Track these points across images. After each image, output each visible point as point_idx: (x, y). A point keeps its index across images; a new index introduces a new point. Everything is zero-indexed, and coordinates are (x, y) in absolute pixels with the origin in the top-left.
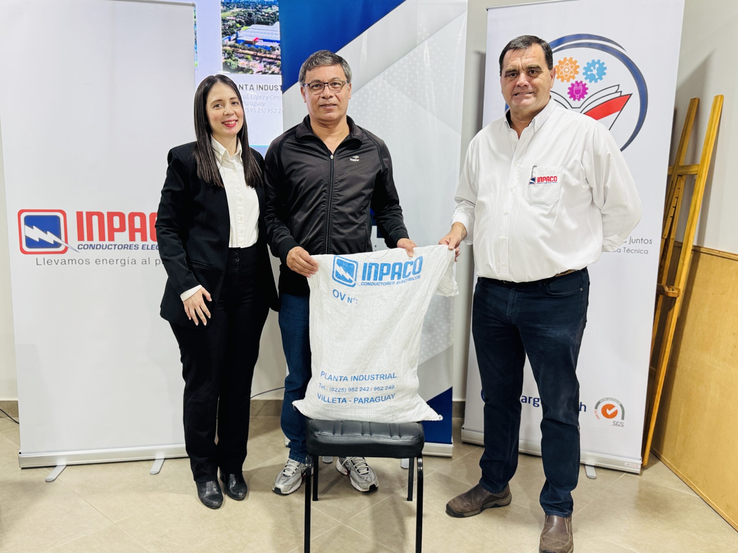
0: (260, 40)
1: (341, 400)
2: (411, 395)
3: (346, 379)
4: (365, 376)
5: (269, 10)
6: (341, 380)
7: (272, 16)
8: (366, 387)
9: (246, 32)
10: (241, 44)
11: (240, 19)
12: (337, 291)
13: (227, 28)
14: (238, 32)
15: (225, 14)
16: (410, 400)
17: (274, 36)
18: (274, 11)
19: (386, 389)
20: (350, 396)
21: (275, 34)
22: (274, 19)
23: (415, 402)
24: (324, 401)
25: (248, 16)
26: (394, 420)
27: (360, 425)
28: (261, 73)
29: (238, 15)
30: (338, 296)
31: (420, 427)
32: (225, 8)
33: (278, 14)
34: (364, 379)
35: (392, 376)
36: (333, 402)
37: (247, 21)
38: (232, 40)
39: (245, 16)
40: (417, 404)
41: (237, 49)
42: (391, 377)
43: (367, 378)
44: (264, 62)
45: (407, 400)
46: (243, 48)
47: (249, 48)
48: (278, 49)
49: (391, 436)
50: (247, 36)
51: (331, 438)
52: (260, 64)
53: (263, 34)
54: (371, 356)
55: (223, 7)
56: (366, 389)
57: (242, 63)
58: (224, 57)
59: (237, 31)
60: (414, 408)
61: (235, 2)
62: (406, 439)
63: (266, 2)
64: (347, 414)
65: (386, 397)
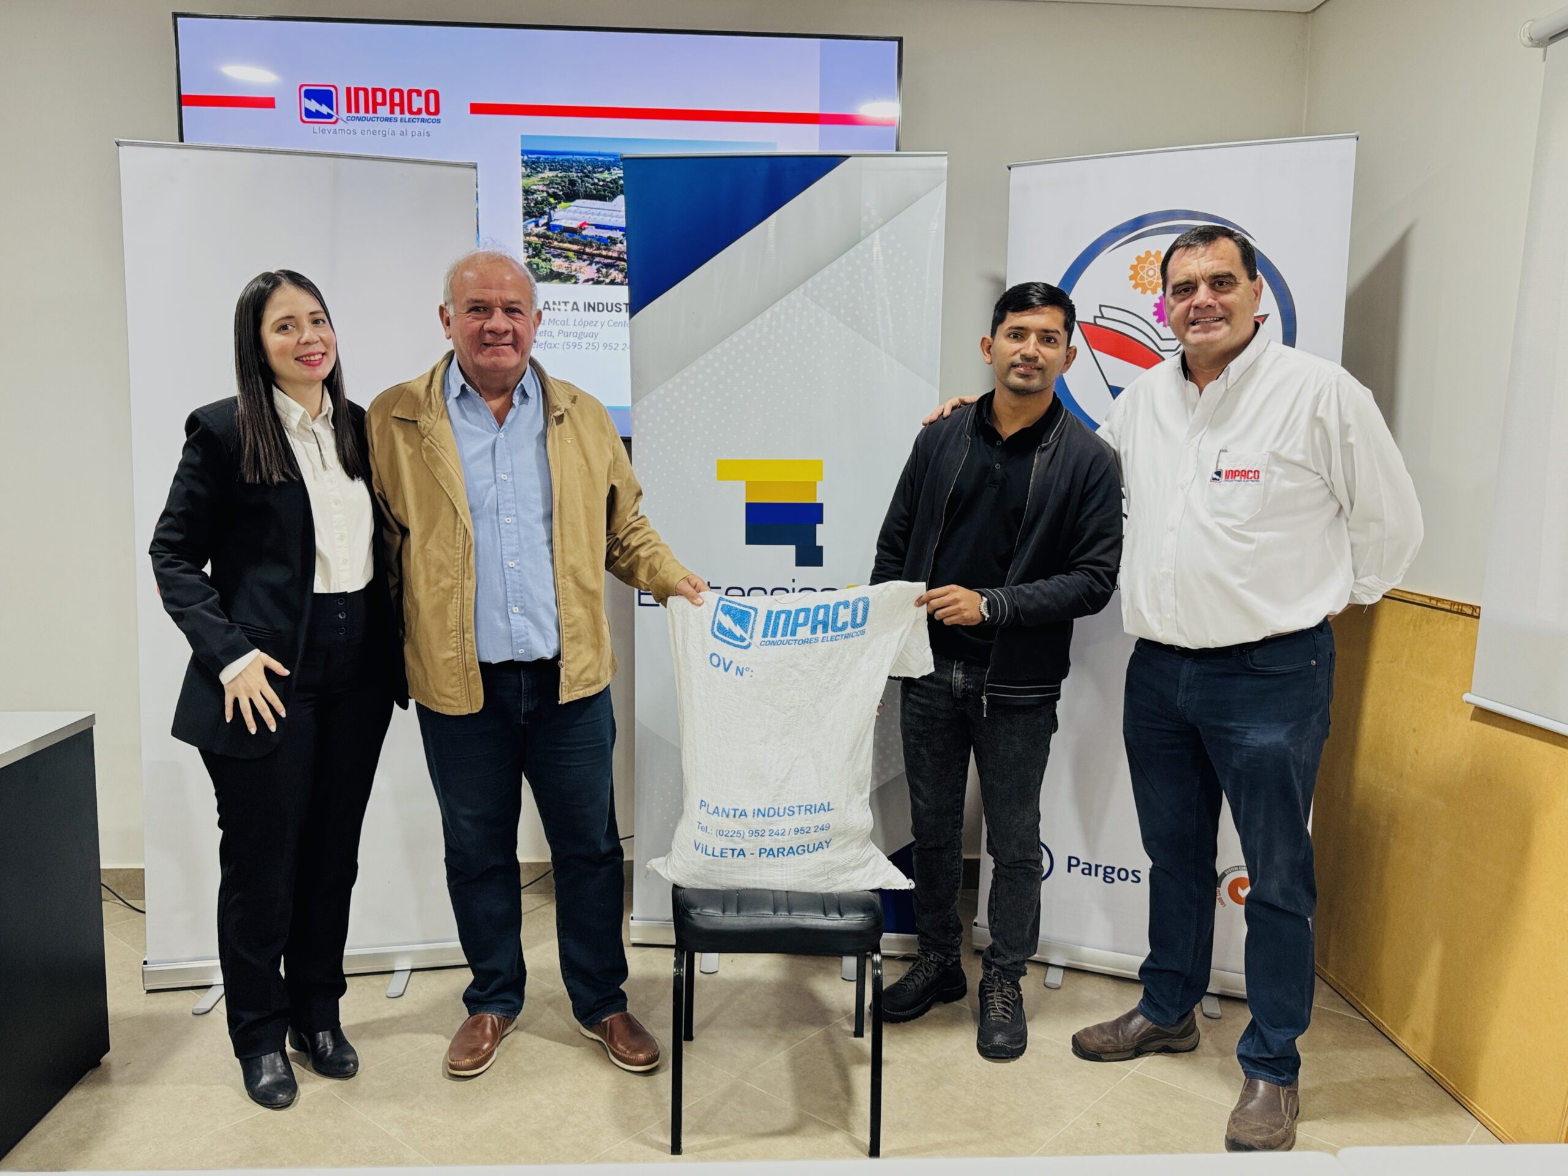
0: (590, 227)
1: (736, 853)
2: (860, 842)
3: (744, 814)
4: (779, 809)
5: (606, 175)
6: (734, 816)
7: (611, 186)
8: (780, 829)
9: (565, 213)
10: (556, 232)
11: (556, 190)
12: (718, 656)
13: (532, 205)
14: (552, 212)
15: (529, 181)
16: (859, 850)
17: (614, 219)
18: (614, 177)
19: (815, 831)
20: (752, 844)
21: (617, 216)
22: (614, 190)
23: (867, 856)
24: (706, 853)
25: (569, 184)
26: (831, 887)
27: (771, 896)
28: (591, 282)
29: (552, 182)
30: (719, 665)
31: (876, 898)
32: (529, 170)
33: (621, 182)
34: (776, 815)
35: (826, 808)
36: (722, 856)
37: (567, 193)
38: (540, 225)
39: (563, 184)
40: (870, 858)
41: (550, 241)
42: (825, 811)
43: (781, 813)
44: (597, 263)
45: (853, 851)
46: (559, 239)
47: (571, 239)
48: (621, 243)
49: (826, 915)
50: (568, 219)
51: (719, 920)
52: (589, 267)
53: (595, 216)
55: (526, 169)
56: (780, 832)
57: (558, 265)
58: (526, 254)
59: (550, 209)
60: (866, 866)
61: (546, 161)
62: (852, 920)
63: (601, 161)
64: (746, 877)
65: (816, 846)
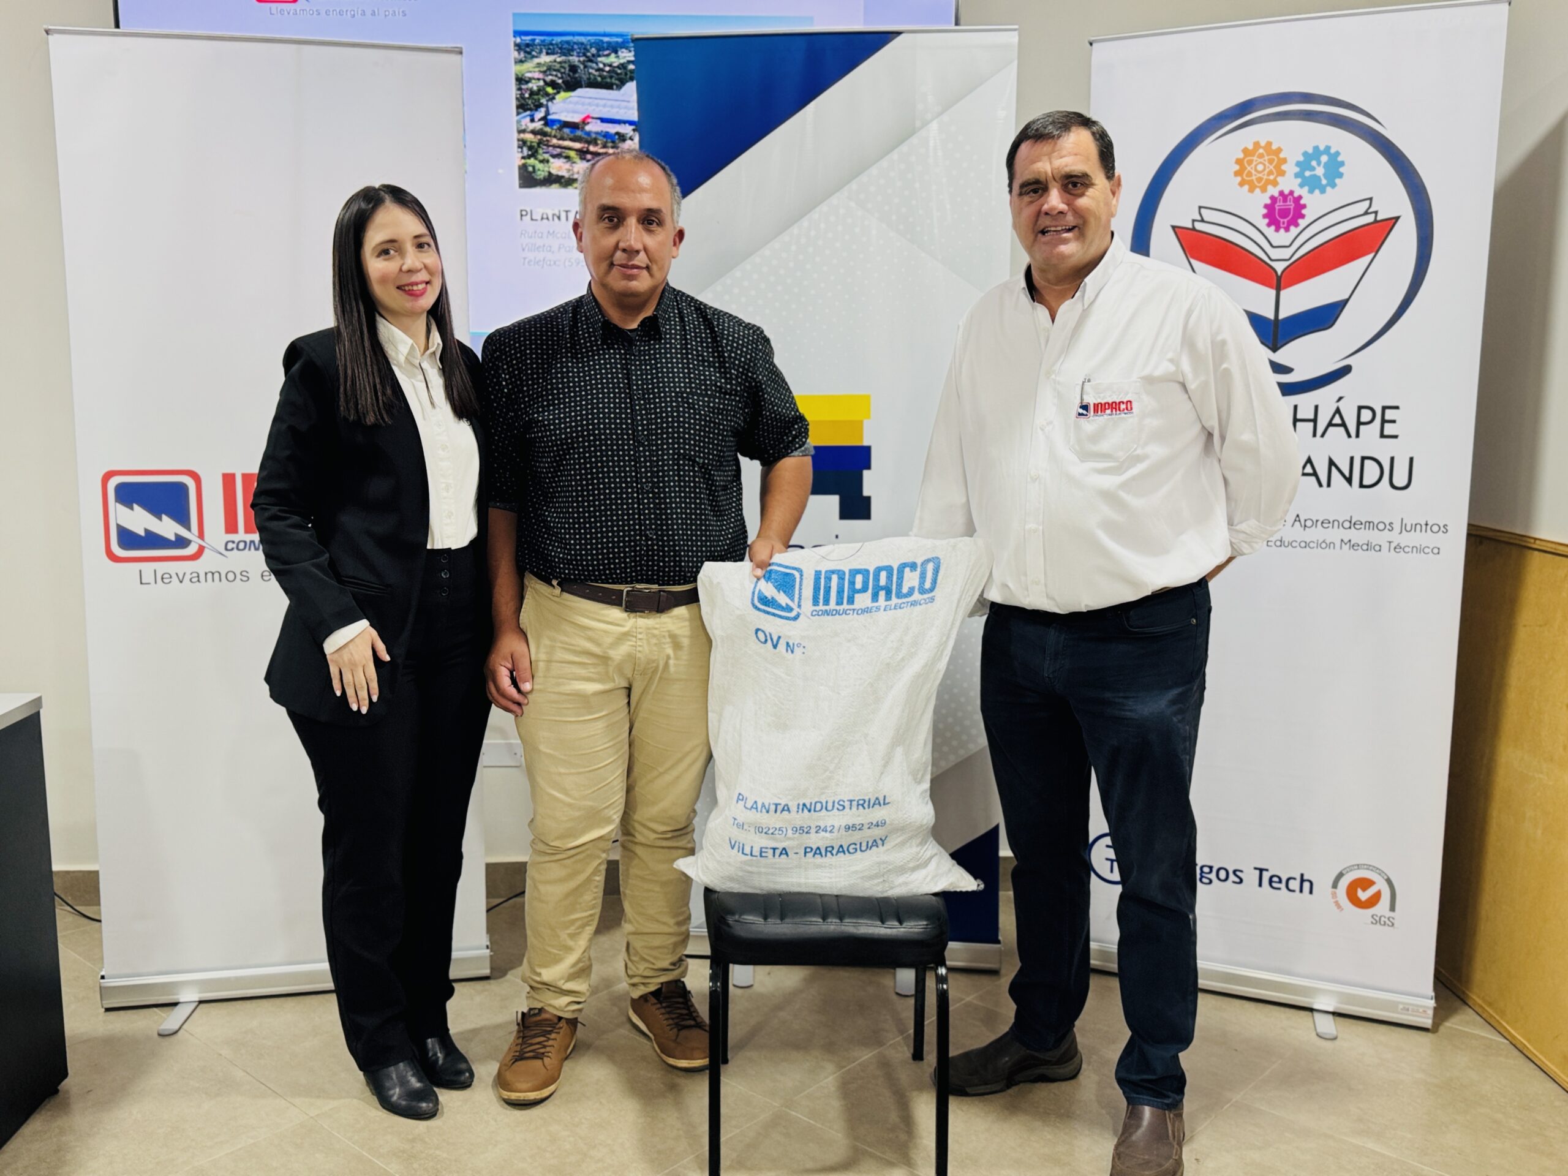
0: (594, 121)
1: (778, 852)
2: (920, 839)
3: (786, 809)
4: (827, 802)
5: (612, 59)
6: (776, 811)
7: (619, 71)
8: (828, 825)
9: (565, 105)
10: (555, 127)
11: (554, 78)
12: (763, 631)
13: (527, 95)
14: (550, 104)
15: (522, 68)
16: (919, 849)
17: (622, 111)
18: (622, 61)
19: (869, 828)
20: (796, 843)
21: (626, 108)
22: (623, 76)
23: (928, 854)
24: (743, 853)
25: (570, 70)
26: (887, 891)
27: (819, 900)
29: (549, 68)
30: (766, 641)
31: (940, 902)
32: (522, 54)
33: (631, 67)
34: (824, 809)
35: (882, 802)
36: (761, 856)
37: (568, 81)
38: (536, 119)
39: (563, 70)
40: (931, 858)
41: (548, 138)
42: (880, 805)
43: (830, 808)
45: (912, 849)
46: (559, 137)
47: (572, 136)
48: (631, 139)
49: (883, 923)
50: (568, 112)
51: (759, 928)
53: (599, 108)
54: (836, 761)
55: (519, 53)
56: (829, 829)
57: (558, 167)
58: (520, 155)
59: (548, 101)
60: (927, 865)
61: (543, 44)
62: (913, 928)
63: (607, 42)
64: (790, 880)
65: (870, 845)
